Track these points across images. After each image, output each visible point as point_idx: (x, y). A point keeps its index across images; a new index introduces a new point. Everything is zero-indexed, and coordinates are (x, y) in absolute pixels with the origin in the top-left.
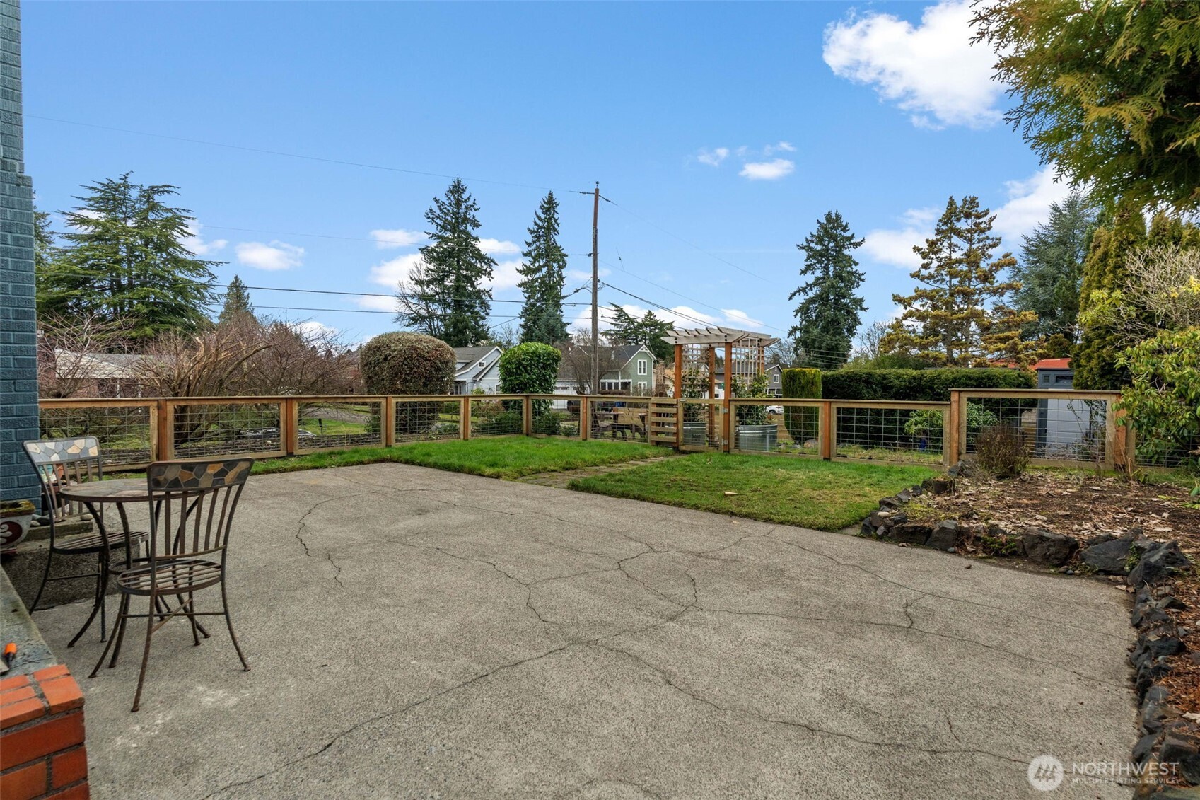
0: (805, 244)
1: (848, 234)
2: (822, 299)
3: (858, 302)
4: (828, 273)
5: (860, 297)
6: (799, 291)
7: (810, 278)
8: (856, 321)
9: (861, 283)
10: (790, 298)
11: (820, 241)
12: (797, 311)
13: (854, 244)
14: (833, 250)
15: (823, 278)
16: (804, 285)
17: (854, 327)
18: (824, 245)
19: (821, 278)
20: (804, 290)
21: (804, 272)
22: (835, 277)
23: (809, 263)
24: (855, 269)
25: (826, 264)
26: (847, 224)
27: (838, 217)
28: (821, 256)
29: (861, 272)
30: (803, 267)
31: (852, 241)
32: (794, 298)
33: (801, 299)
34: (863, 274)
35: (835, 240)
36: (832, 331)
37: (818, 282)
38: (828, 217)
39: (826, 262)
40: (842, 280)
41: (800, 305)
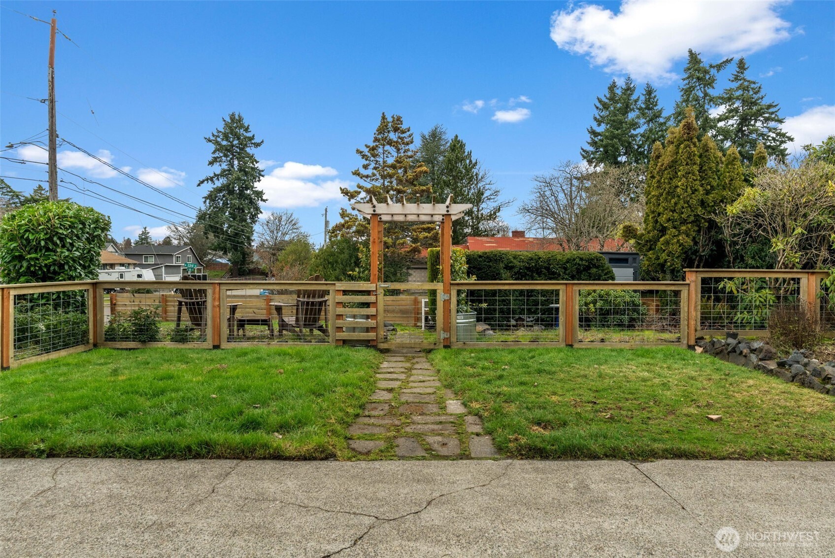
0: (212, 138)
1: (249, 135)
2: (228, 189)
3: (259, 194)
4: (233, 167)
5: (260, 190)
6: (207, 180)
7: (217, 169)
8: (257, 209)
9: (261, 178)
10: (199, 185)
11: (226, 137)
12: (206, 198)
13: (254, 144)
14: (237, 147)
15: (229, 170)
16: (212, 175)
17: (256, 215)
18: (230, 141)
19: (227, 170)
20: (211, 179)
21: (211, 163)
22: (240, 170)
23: (216, 155)
24: (256, 165)
25: (231, 159)
26: (249, 126)
27: (240, 119)
28: (227, 150)
29: (261, 169)
30: (210, 159)
31: (253, 141)
32: (202, 185)
33: (208, 187)
34: (262, 171)
35: (239, 139)
36: (238, 218)
37: (223, 174)
38: (232, 117)
39: (231, 156)
40: (246, 173)
41: (208, 193)
